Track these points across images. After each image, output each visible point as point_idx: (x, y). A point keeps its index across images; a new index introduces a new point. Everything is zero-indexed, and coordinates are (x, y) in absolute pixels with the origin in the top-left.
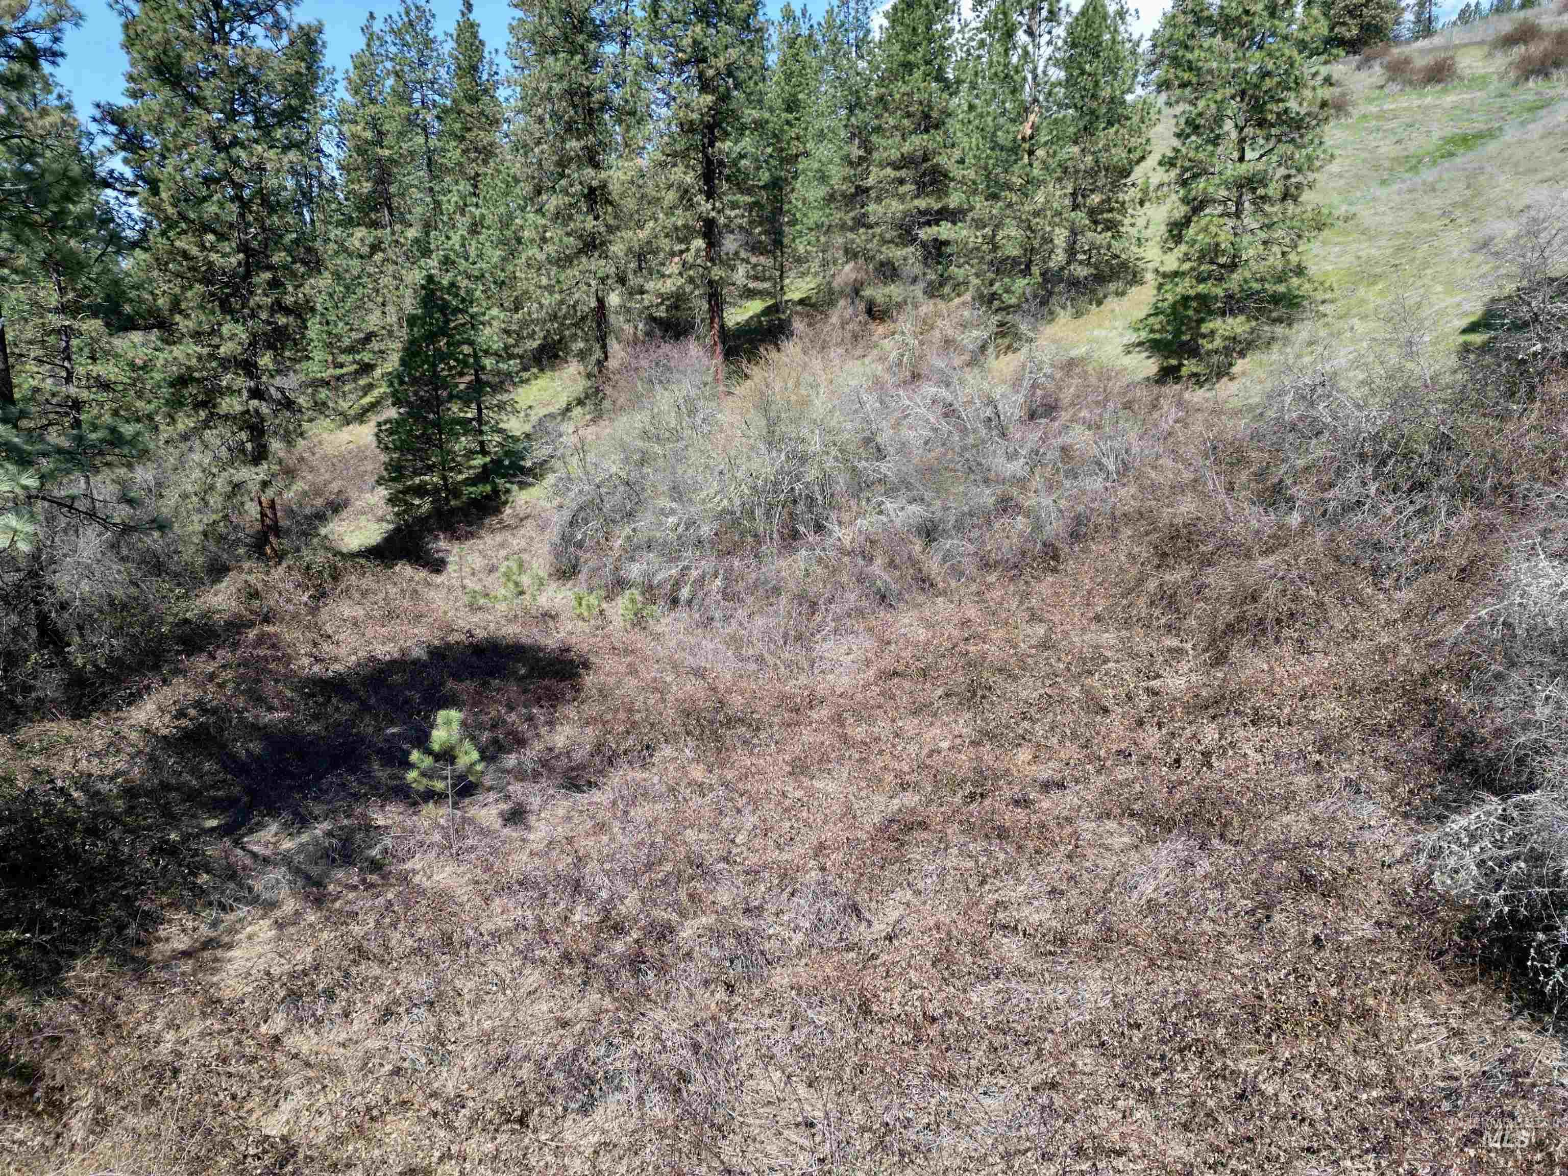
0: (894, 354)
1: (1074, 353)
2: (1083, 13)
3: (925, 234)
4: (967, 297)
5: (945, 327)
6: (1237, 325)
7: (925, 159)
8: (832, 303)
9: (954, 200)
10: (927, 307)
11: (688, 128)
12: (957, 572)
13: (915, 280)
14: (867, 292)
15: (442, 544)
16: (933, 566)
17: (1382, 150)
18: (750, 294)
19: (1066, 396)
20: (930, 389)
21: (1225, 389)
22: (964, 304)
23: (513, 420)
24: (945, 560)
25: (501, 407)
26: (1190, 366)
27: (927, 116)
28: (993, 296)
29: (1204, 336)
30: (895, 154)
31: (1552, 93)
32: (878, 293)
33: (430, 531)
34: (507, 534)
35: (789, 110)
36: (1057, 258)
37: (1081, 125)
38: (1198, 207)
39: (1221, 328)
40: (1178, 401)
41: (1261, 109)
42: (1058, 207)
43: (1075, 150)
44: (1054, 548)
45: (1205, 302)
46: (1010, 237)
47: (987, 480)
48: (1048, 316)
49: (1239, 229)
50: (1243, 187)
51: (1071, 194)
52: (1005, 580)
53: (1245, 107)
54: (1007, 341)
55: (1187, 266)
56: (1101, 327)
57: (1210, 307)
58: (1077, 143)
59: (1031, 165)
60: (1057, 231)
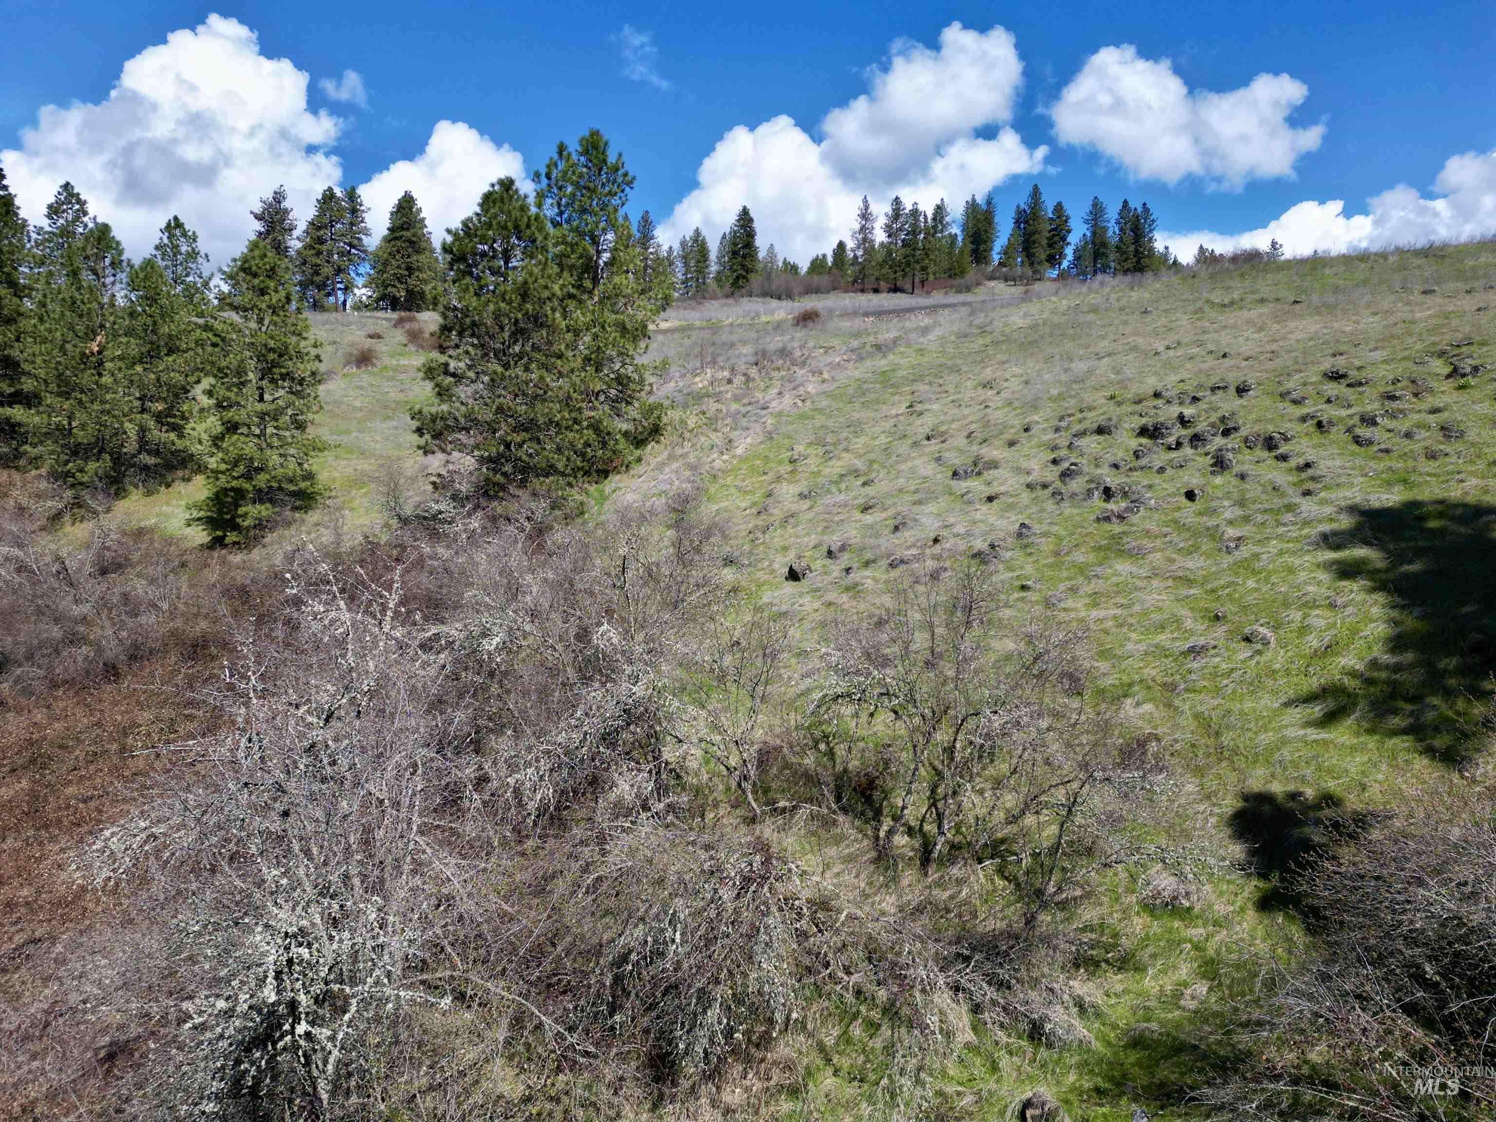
1: (142, 524)
2: (143, 268)
4: (43, 471)
5: (19, 495)
6: (263, 510)
9: (28, 385)
12: (28, 692)
16: (4, 688)
17: (392, 395)
19: (136, 557)
21: (256, 554)
22: (40, 476)
24: (16, 682)
26: (231, 537)
28: (68, 474)
29: (240, 516)
36: (131, 447)
37: (144, 349)
38: (232, 427)
39: (252, 512)
40: (223, 562)
41: (270, 369)
42: (126, 409)
43: (139, 368)
44: (114, 667)
45: (240, 494)
46: (83, 426)
47: (56, 621)
48: (120, 493)
49: (264, 445)
50: (262, 419)
51: (140, 399)
52: (71, 693)
53: (260, 366)
54: (82, 511)
55: (223, 467)
56: (168, 504)
57: (243, 497)
58: (141, 362)
59: (100, 375)
60: (128, 425)
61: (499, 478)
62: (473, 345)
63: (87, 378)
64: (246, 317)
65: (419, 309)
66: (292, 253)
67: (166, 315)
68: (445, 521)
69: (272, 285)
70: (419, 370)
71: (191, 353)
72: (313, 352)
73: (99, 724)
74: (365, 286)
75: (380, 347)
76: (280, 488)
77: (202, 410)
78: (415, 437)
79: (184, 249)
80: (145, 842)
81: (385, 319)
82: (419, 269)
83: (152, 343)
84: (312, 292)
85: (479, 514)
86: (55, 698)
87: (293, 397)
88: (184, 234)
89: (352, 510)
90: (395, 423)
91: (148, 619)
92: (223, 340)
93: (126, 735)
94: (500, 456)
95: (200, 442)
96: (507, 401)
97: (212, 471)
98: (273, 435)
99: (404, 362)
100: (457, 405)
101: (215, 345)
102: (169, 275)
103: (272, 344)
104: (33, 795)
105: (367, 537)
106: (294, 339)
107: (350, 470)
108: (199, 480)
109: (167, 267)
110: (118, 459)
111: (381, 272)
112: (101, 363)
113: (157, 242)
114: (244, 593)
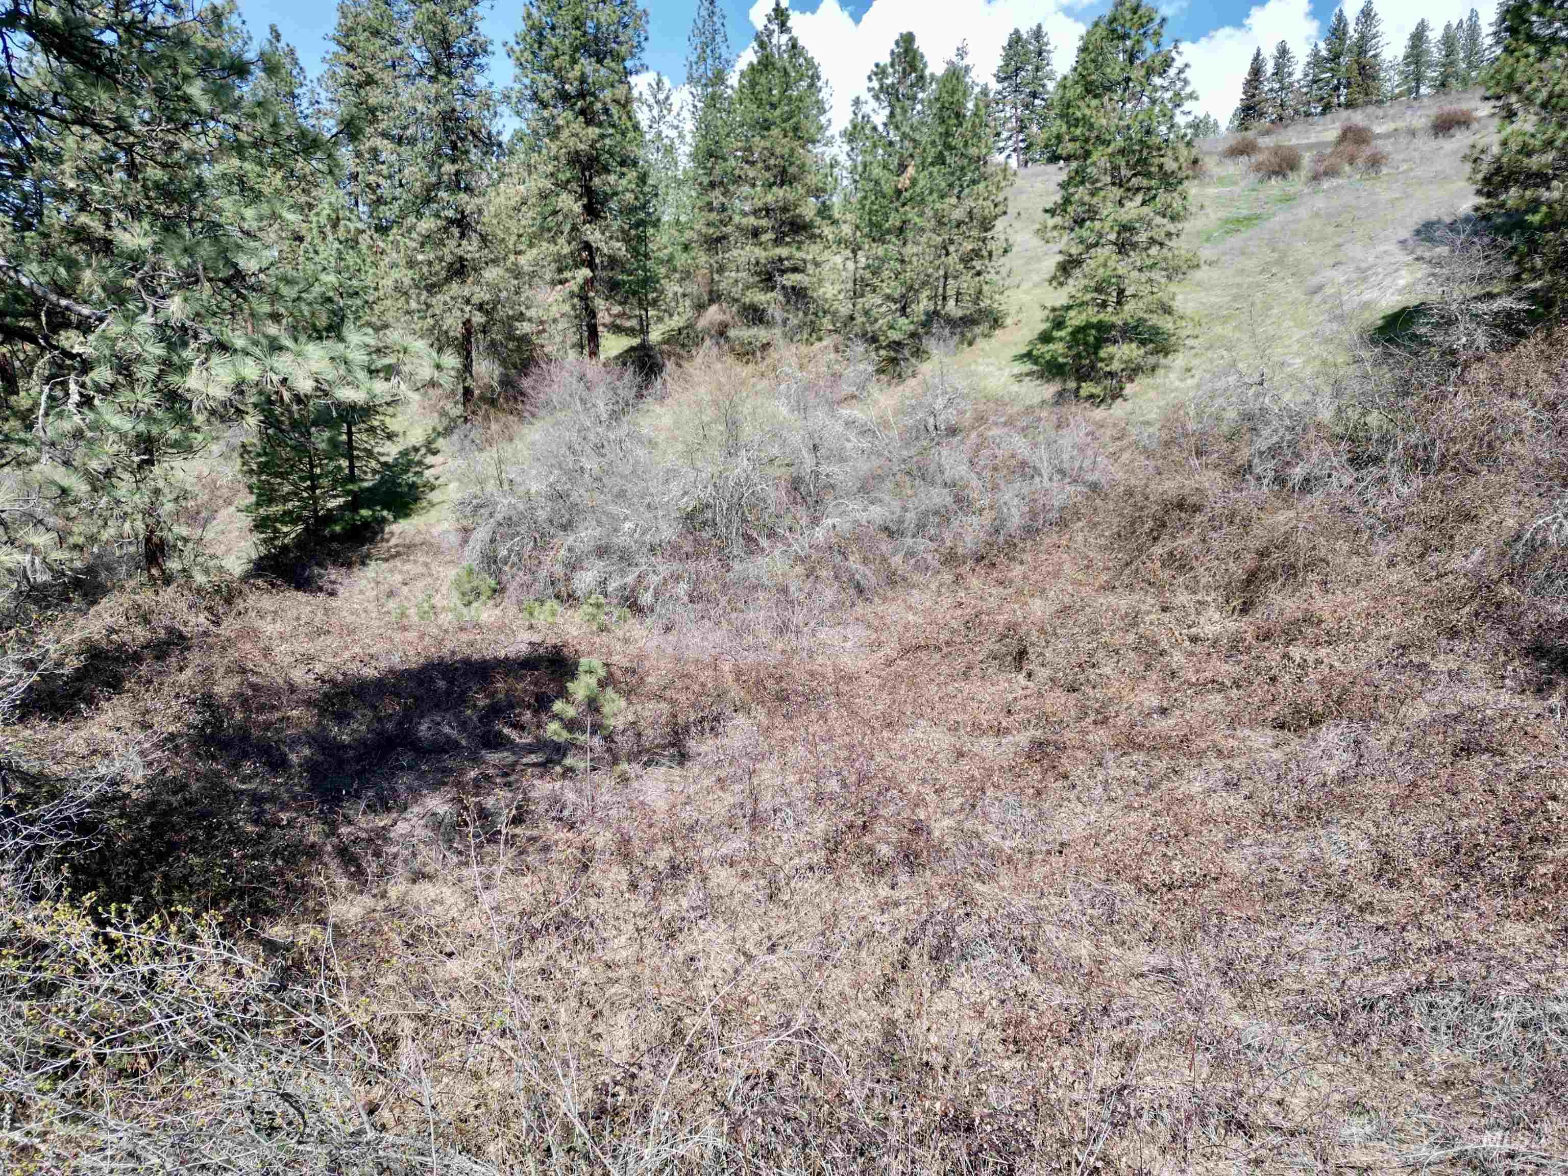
3: (785, 280)
8: (697, 343)
11: (573, 158)
14: (732, 334)
16: (899, 562)
24: (909, 555)
26: (1088, 388)
27: (784, 171)
29: (1102, 360)
30: (757, 204)
31: (1293, 190)
32: (742, 334)
44: (1012, 541)
45: (1102, 329)
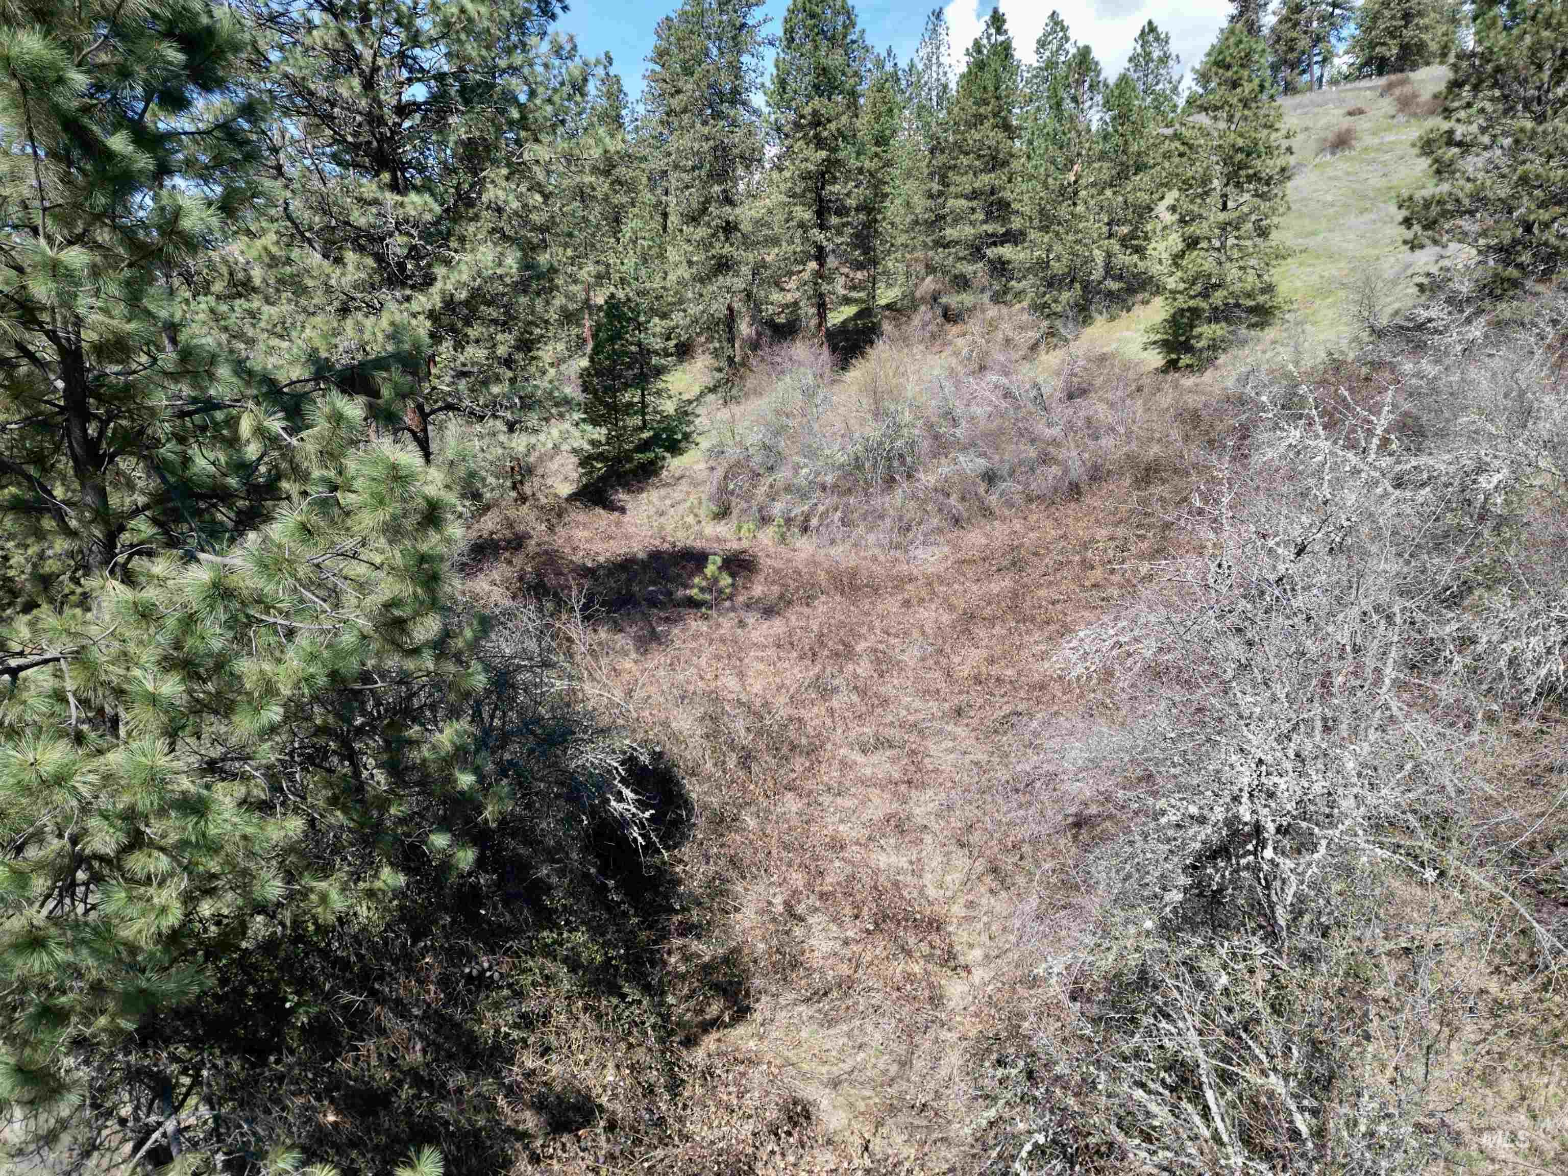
0: (965, 351)
1: (1105, 350)
2: (1117, 86)
3: (991, 252)
4: (1025, 304)
5: (1007, 328)
6: (1218, 330)
7: (992, 193)
8: (914, 307)
9: (1016, 223)
10: (993, 312)
11: (806, 176)
12: (1010, 504)
13: (983, 291)
14: (944, 300)
15: (622, 496)
16: (993, 500)
17: (1372, 181)
18: (847, 301)
19: (1098, 382)
20: (992, 377)
21: (1209, 376)
22: (1023, 309)
23: (669, 403)
24: (1001, 495)
25: (659, 393)
26: (1185, 359)
27: (994, 158)
28: (1045, 305)
29: (1195, 337)
30: (968, 189)
32: (953, 300)
33: (612, 487)
34: (669, 490)
35: (877, 144)
36: (1096, 275)
37: (1114, 172)
38: (1192, 243)
39: (1207, 331)
40: (1176, 386)
41: (1236, 173)
42: (1095, 235)
43: (1109, 193)
44: (1077, 486)
45: (1195, 313)
46: (1058, 259)
47: (1033, 441)
48: (1087, 320)
49: (1223, 259)
50: (1224, 229)
51: (1108, 224)
52: (1043, 507)
53: (1226, 171)
54: (1055, 340)
55: (1182, 286)
56: (1128, 329)
57: (1199, 317)
58: (1111, 186)
59: (1075, 204)
60: (1096, 252)
61: (1512, 272)
62: (1492, 100)
63: (1063, 211)
64: (1215, 118)
65: (1414, 67)
66: (1266, 31)
67: (1137, 132)
68: (1436, 331)
69: (1246, 73)
70: (1413, 145)
71: (1158, 168)
72: (1285, 144)
73: (1064, 537)
74: (1347, 52)
75: (1362, 124)
76: (1237, 305)
77: (1165, 228)
78: (1402, 229)
79: (1156, 54)
80: (1112, 648)
81: (1369, 88)
82: (1420, 14)
83: (1122, 164)
84: (1285, 72)
85: (1482, 320)
86: (1031, 511)
87: (1257, 201)
88: (1157, 39)
89: (1314, 323)
90: (1373, 216)
91: (1107, 442)
92: (1191, 147)
93: (1086, 549)
94: (1515, 242)
95: (1160, 262)
96: (1535, 165)
97: (1171, 292)
98: (1234, 245)
99: (1390, 137)
100: (1462, 182)
101: (1181, 155)
102: (1140, 87)
103: (1240, 142)
104: (1015, 595)
105: (1331, 354)
106: (1265, 132)
107: (1315, 279)
108: (1158, 301)
109: (1139, 79)
110: (1086, 287)
111: (1369, 29)
112: (1076, 193)
113: (1131, 53)
114: (1194, 418)
